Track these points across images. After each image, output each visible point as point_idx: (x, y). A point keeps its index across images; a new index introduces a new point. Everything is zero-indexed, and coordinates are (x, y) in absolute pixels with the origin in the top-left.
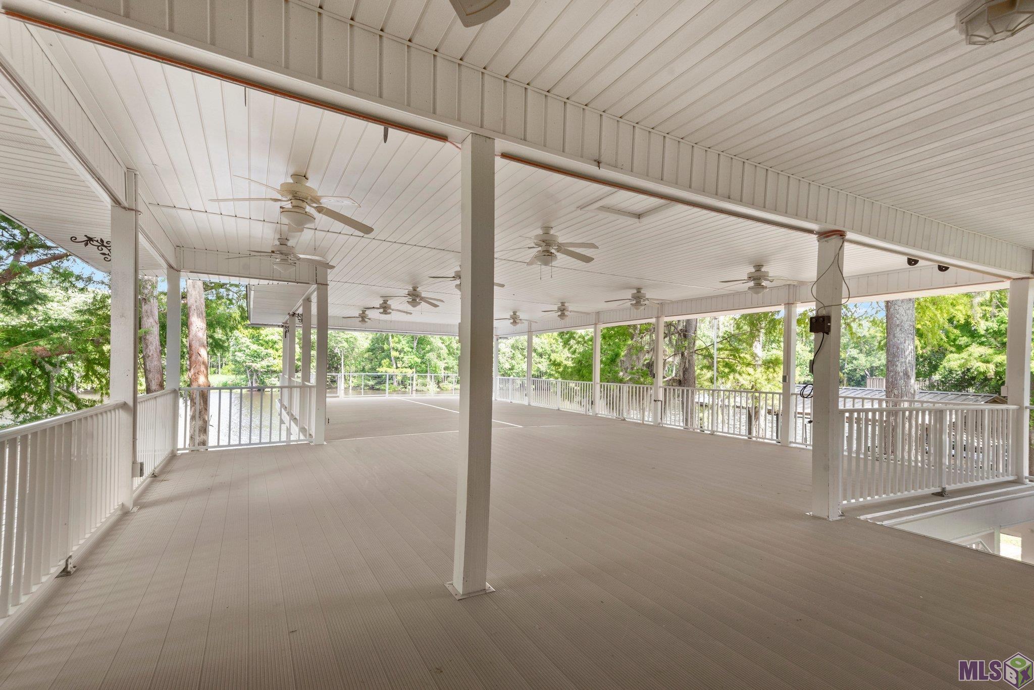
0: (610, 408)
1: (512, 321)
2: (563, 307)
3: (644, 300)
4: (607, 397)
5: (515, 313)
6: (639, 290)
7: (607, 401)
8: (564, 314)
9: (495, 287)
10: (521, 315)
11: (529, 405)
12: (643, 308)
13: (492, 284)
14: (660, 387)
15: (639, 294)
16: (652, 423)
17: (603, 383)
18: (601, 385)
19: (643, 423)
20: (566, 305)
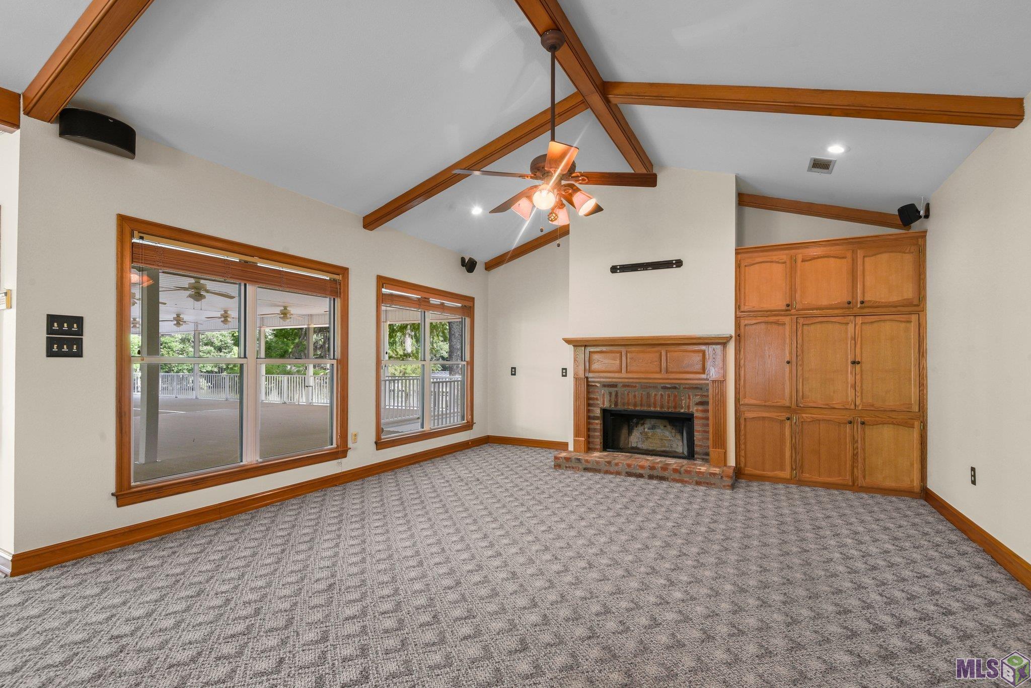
0: (281, 396)
1: (175, 322)
2: (226, 315)
3: (290, 315)
4: (278, 388)
5: (178, 316)
6: (285, 308)
7: (279, 391)
8: (227, 320)
9: (160, 305)
10: (185, 317)
11: (196, 398)
12: (288, 320)
13: (158, 303)
14: (311, 376)
15: (285, 311)
16: (305, 404)
17: (268, 376)
18: (266, 377)
19: (299, 404)
20: (229, 312)
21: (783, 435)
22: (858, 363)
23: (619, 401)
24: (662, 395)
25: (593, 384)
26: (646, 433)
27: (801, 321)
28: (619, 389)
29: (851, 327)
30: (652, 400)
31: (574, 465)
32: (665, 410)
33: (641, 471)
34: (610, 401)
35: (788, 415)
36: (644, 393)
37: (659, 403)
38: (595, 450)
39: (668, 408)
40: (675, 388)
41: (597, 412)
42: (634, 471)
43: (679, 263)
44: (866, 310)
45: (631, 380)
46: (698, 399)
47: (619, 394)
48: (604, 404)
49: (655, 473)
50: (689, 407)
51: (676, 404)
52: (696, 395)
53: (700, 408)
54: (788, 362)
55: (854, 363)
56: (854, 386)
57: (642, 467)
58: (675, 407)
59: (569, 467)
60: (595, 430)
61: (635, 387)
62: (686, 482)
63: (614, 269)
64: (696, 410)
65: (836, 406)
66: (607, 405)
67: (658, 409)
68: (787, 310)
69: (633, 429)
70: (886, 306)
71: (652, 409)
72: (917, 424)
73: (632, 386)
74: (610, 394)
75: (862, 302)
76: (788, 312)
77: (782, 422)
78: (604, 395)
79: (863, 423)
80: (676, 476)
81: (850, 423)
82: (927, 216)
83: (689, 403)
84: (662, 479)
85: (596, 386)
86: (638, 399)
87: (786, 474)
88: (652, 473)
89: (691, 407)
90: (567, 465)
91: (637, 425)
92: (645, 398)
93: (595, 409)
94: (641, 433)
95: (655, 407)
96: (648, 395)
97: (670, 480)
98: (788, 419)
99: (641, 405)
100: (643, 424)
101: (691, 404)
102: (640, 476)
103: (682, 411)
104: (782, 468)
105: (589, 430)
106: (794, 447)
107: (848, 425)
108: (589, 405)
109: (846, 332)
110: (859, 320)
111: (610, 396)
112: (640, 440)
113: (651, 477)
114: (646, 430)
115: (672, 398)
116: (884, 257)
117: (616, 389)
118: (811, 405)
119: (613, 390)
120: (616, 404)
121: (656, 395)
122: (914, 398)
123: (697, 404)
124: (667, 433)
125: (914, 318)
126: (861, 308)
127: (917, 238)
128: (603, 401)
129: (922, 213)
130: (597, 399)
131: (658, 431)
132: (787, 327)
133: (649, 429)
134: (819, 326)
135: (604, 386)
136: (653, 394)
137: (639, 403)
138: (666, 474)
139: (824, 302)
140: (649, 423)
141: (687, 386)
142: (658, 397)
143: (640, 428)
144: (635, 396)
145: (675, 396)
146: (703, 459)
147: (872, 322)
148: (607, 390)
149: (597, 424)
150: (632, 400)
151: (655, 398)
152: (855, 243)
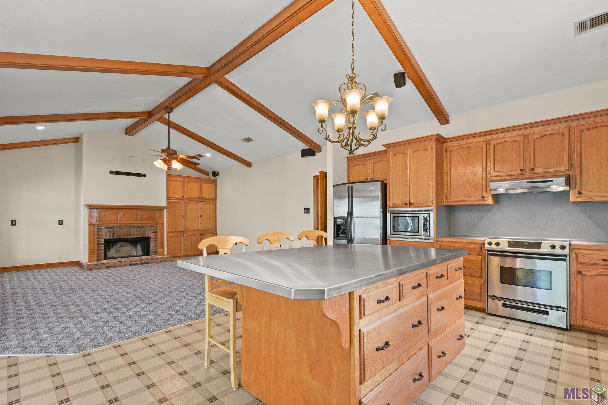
21: (181, 241)
22: (202, 216)
23: (115, 234)
24: (137, 230)
25: (100, 227)
26: (118, 250)
27: (186, 202)
28: (115, 229)
29: (200, 205)
30: (132, 233)
31: (100, 267)
32: (139, 236)
33: (137, 262)
34: (110, 235)
35: (183, 234)
36: (128, 230)
37: (135, 234)
38: (101, 259)
39: (140, 236)
40: (143, 227)
41: (102, 241)
42: (133, 263)
43: (144, 175)
44: (203, 200)
45: (122, 225)
46: (153, 231)
47: (115, 232)
48: (106, 236)
49: (143, 262)
50: (149, 234)
51: (143, 233)
52: (152, 229)
53: (154, 234)
54: (183, 216)
55: (201, 216)
56: (201, 223)
57: (137, 260)
58: (143, 235)
59: (97, 268)
60: (101, 250)
61: (124, 227)
62: (156, 262)
63: (112, 172)
64: (152, 236)
65: (196, 230)
66: (108, 237)
67: (135, 236)
68: (182, 198)
69: (110, 248)
70: (208, 199)
71: (132, 237)
72: (215, 233)
73: (122, 227)
74: (110, 231)
75: (203, 198)
76: (182, 199)
77: (181, 237)
78: (106, 232)
79: (203, 234)
80: (152, 261)
81: (200, 235)
82: (218, 175)
83: (149, 233)
84: (146, 263)
85: (102, 228)
86: (125, 233)
87: (183, 254)
88: (141, 262)
89: (150, 234)
90: (96, 268)
91: (113, 246)
92: (129, 233)
93: (100, 239)
94: (115, 250)
95: (134, 236)
96: (130, 231)
97: (149, 263)
98: (183, 235)
99: (127, 235)
100: (116, 245)
101: (150, 233)
102: (137, 264)
103: (146, 236)
104: (181, 253)
105: (98, 250)
106: (185, 245)
107: (199, 235)
108: (98, 238)
109: (199, 206)
110: (202, 203)
111: (110, 233)
112: (115, 253)
113: (141, 264)
114: (118, 248)
115: (141, 231)
116: (208, 184)
117: (113, 229)
118: (189, 230)
119: (111, 230)
120: (113, 236)
121: (134, 230)
122: (214, 227)
123: (152, 233)
124: (129, 248)
125: (214, 203)
126: (203, 199)
127: (215, 180)
128: (106, 235)
129: (217, 174)
130: (102, 235)
131: (124, 247)
132: (183, 204)
133: (119, 247)
134: (191, 204)
135: (106, 228)
136: (133, 230)
137: (125, 234)
138: (148, 261)
139: (193, 196)
140: (119, 245)
141: (148, 226)
142: (135, 232)
143: (115, 247)
144: (123, 232)
145: (143, 230)
146: (154, 254)
147: (205, 204)
148: (108, 230)
149: (102, 247)
150: (122, 233)
151: (133, 232)
152: (201, 179)
